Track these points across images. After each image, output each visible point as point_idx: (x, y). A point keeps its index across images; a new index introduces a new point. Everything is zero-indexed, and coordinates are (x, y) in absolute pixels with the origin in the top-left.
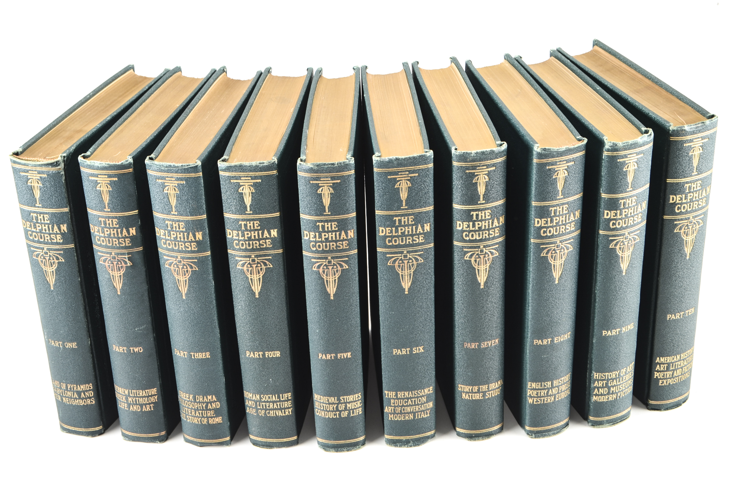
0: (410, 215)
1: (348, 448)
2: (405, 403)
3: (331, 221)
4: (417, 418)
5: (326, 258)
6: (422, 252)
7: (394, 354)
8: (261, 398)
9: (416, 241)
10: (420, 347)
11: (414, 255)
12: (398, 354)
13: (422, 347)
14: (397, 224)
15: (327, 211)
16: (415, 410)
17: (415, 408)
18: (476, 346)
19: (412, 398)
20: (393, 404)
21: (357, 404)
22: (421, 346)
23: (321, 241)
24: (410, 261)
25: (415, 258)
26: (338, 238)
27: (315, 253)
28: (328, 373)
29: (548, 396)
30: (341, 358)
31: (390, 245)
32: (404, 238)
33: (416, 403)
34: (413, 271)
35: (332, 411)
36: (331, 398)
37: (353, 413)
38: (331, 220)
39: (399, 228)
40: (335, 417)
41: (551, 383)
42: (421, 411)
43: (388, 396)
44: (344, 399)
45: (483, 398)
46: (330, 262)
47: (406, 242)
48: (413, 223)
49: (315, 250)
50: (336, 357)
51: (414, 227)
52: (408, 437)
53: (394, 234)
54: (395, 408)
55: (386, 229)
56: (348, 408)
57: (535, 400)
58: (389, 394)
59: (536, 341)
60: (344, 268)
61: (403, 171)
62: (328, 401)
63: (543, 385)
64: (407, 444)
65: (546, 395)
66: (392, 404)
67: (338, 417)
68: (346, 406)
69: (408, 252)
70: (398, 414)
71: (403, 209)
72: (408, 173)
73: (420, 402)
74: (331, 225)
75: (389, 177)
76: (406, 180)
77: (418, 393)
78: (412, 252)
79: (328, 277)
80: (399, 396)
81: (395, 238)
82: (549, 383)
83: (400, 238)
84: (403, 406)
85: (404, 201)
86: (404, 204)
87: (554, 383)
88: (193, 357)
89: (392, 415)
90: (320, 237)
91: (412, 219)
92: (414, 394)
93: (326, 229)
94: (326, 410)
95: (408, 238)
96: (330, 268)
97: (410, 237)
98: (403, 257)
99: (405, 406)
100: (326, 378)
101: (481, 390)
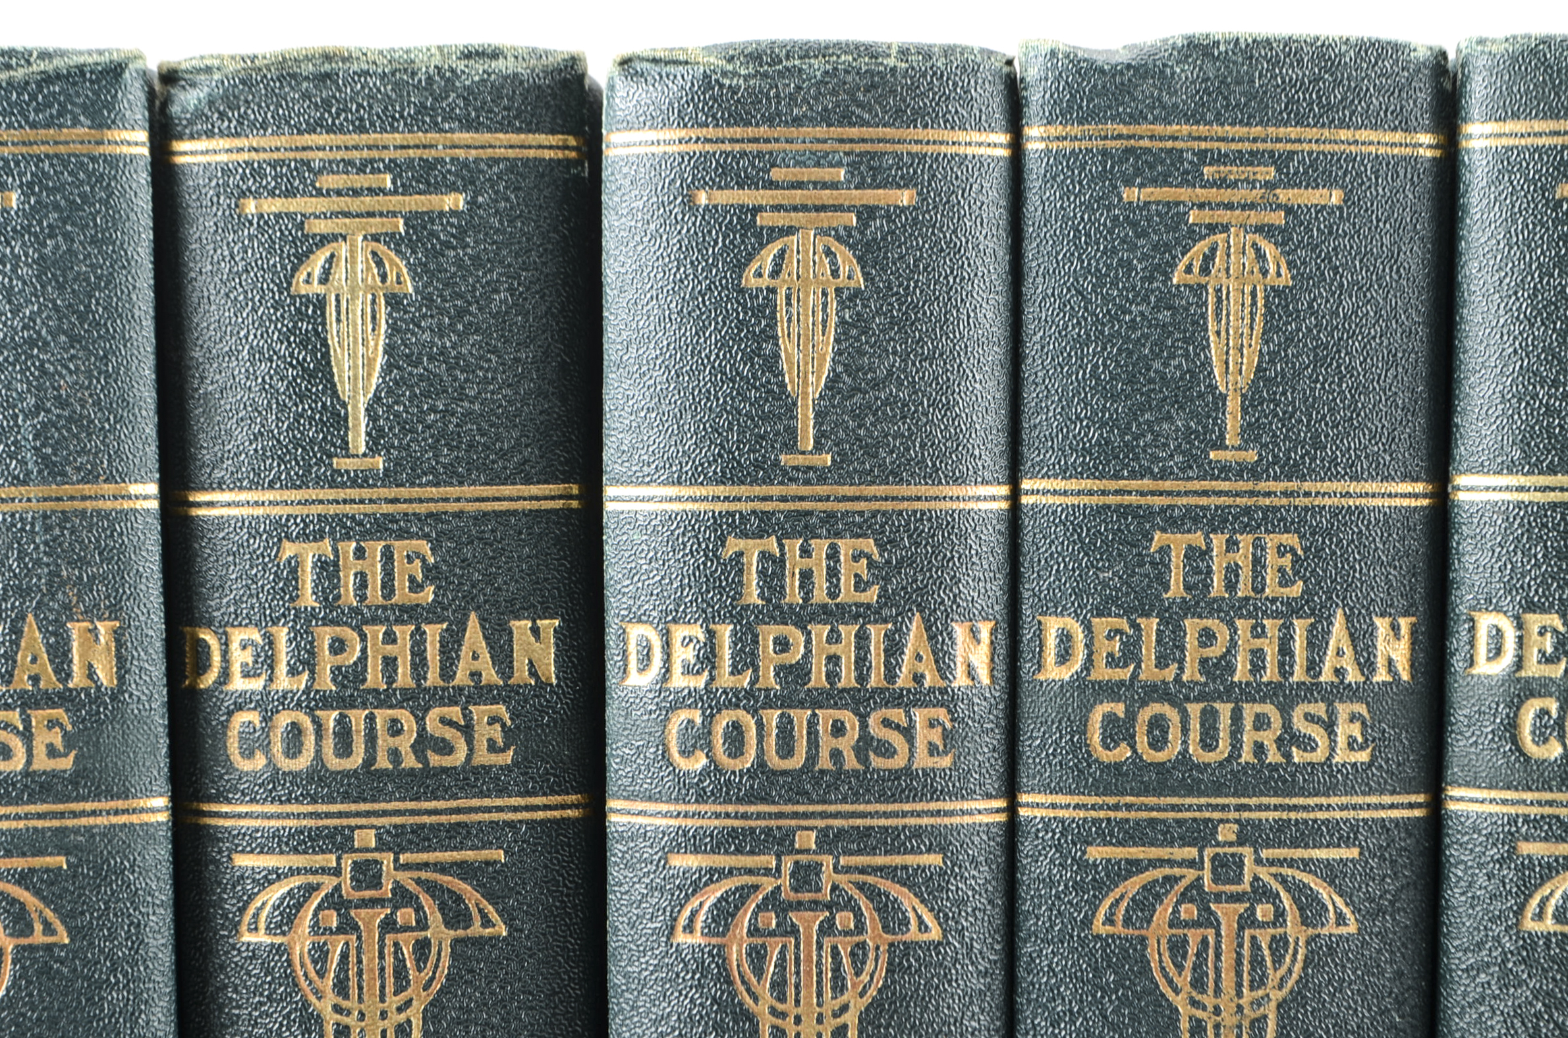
0: (1271, 519)
3: (833, 525)
5: (782, 842)
6: (1354, 853)
9: (1307, 744)
11: (1291, 863)
14: (1176, 589)
15: (807, 437)
23: (750, 694)
24: (1263, 911)
25: (1299, 891)
26: (875, 680)
27: (701, 798)
31: (1118, 766)
32: (1225, 710)
34: (1277, 996)
38: (830, 516)
39: (1192, 626)
46: (805, 876)
47: (1236, 745)
48: (1297, 589)
49: (705, 773)
51: (1300, 627)
53: (1149, 671)
55: (1088, 628)
60: (913, 933)
61: (1240, 158)
69: (1249, 834)
71: (1225, 471)
72: (1270, 173)
74: (833, 555)
75: (1131, 194)
76: (1259, 229)
78: (1281, 834)
79: (788, 1006)
81: (1156, 708)
83: (1194, 709)
85: (1233, 404)
86: (1233, 421)
90: (746, 658)
91: (1287, 561)
93: (793, 595)
95: (1249, 711)
96: (809, 923)
97: (1269, 709)
98: (1207, 876)
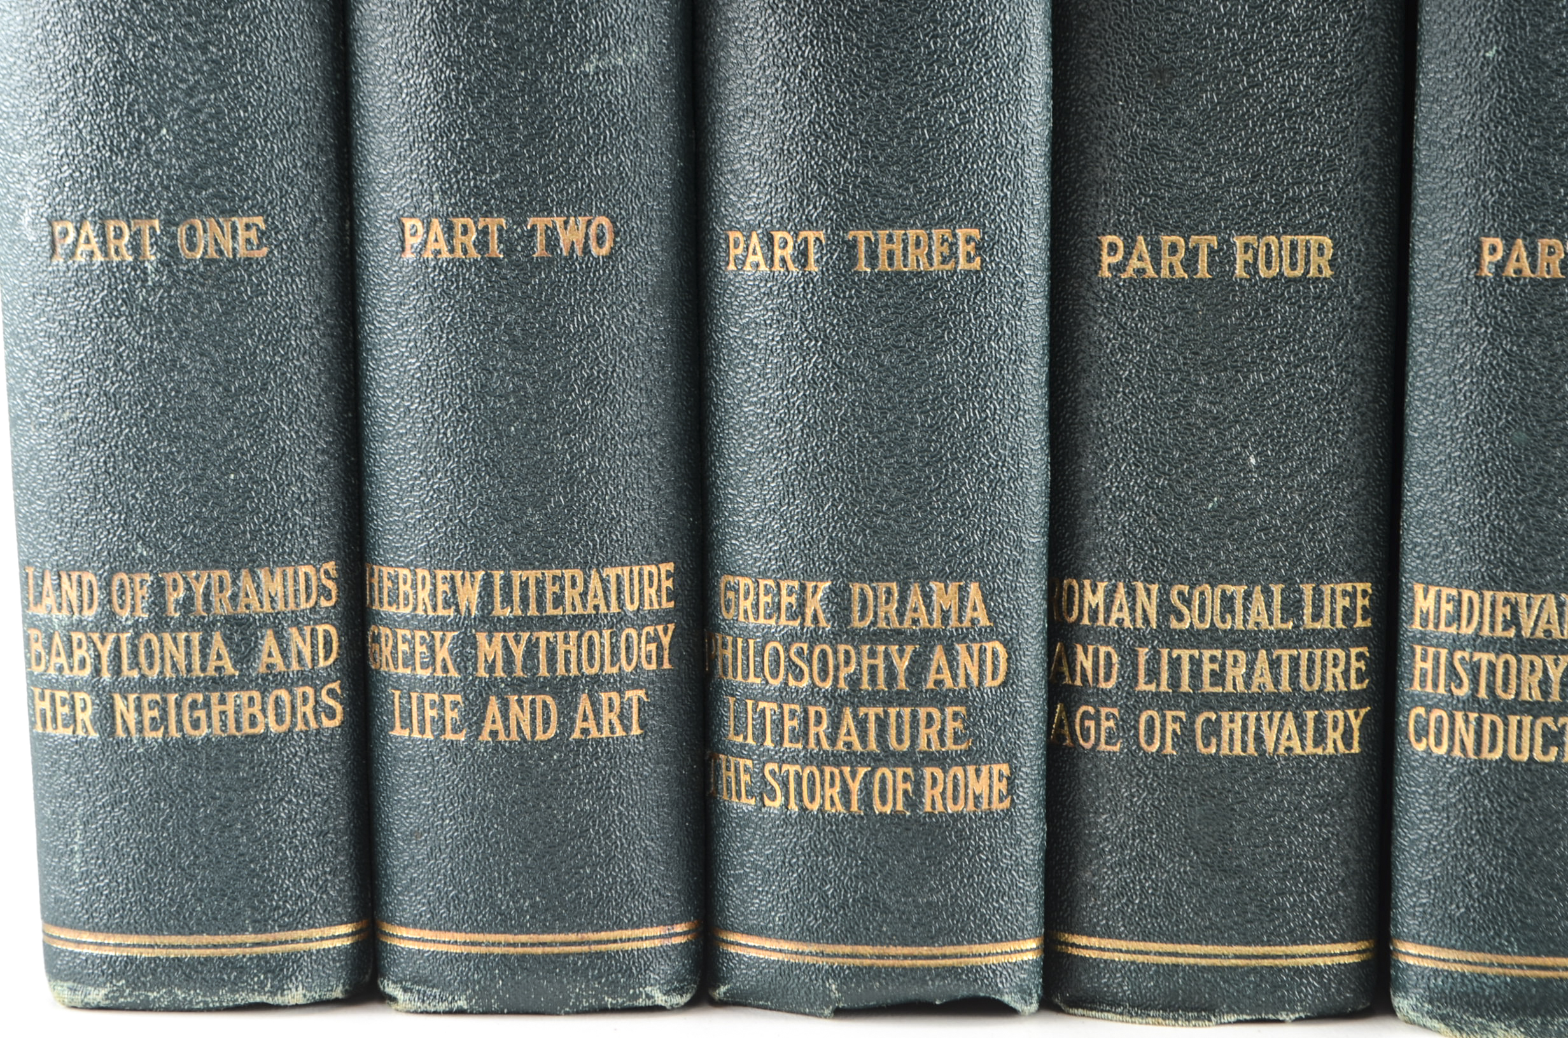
8: (1166, 609)
35: (1535, 709)
36: (1537, 600)
40: (1552, 757)
62: (1514, 621)
88: (863, 266)
94: (1494, 704)
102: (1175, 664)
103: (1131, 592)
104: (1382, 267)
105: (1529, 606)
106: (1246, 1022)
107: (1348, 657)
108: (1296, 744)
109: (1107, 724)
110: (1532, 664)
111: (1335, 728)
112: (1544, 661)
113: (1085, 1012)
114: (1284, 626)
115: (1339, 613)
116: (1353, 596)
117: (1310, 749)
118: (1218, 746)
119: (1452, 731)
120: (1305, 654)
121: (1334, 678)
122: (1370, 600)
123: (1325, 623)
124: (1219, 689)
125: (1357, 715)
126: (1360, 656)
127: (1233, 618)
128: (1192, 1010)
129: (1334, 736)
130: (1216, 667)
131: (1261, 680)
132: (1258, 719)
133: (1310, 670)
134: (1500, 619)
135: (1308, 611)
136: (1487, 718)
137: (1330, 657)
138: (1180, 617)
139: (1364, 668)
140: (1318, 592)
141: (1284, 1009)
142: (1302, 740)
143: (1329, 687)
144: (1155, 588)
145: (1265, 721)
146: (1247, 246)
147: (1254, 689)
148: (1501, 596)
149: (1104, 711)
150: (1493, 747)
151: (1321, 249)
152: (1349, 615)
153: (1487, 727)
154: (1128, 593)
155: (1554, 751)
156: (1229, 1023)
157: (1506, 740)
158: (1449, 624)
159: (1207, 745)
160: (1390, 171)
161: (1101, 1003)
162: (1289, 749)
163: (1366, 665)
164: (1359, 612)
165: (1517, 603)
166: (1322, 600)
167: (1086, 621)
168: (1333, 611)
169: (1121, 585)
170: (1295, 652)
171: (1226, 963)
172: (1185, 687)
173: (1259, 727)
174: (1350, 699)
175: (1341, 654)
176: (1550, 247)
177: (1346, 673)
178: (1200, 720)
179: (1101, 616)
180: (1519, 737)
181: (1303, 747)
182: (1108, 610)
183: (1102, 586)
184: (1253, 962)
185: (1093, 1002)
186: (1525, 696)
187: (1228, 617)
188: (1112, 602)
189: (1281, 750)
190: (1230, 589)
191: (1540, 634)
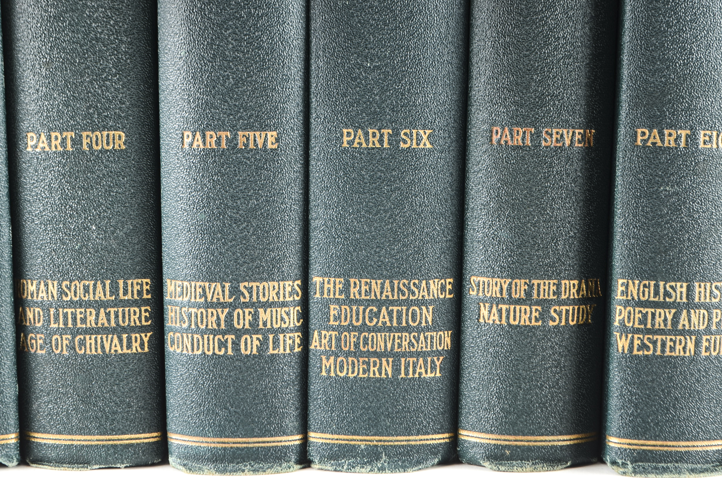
1: (256, 466)
2: (371, 320)
4: (403, 375)
7: (345, 145)
8: (62, 293)
10: (421, 132)
12: (356, 145)
13: (428, 132)
16: (400, 346)
17: (400, 338)
18: (528, 137)
19: (392, 303)
20: (335, 319)
21: (288, 314)
22: (424, 128)
28: (208, 197)
29: (675, 331)
30: (246, 145)
33: (404, 324)
35: (214, 332)
36: (213, 285)
37: (276, 342)
40: (222, 353)
41: (688, 287)
42: (418, 354)
43: (322, 293)
44: (250, 290)
45: (540, 323)
50: (232, 142)
52: (374, 440)
54: (340, 333)
56: (261, 326)
57: (637, 342)
58: (326, 286)
59: (643, 134)
62: (204, 294)
63: (662, 290)
64: (370, 463)
65: (669, 327)
66: (332, 323)
67: (230, 352)
68: (256, 316)
70: (348, 354)
73: (414, 321)
77: (409, 289)
80: (353, 291)
82: (682, 288)
84: (364, 328)
87: (697, 290)
89: (332, 359)
92: (399, 289)
94: (198, 330)
99: (369, 330)
100: (201, 216)
101: (535, 296)
102: (65, 316)
103: (46, 285)
104: (148, 144)
105: (209, 288)
106: (103, 468)
107: (140, 311)
108: (118, 348)
109: (40, 342)
110: (212, 313)
111: (136, 341)
112: (217, 311)
113: (38, 466)
114: (111, 298)
115: (135, 292)
116: (142, 285)
117: (125, 351)
118: (85, 350)
119: (183, 342)
120: (121, 310)
121: (134, 320)
122: (150, 287)
123: (129, 297)
124: (84, 326)
125: (146, 336)
126: (146, 311)
127: (89, 295)
128: (80, 464)
129: (136, 345)
130: (82, 316)
131: (102, 321)
132: (102, 338)
133: (124, 317)
134: (198, 294)
135: (121, 292)
136: (195, 336)
137: (132, 311)
138: (67, 295)
139: (148, 316)
140: (126, 284)
141: (118, 463)
142: (122, 347)
143: (132, 324)
144: (55, 283)
145: (105, 339)
146: (88, 136)
147: (99, 325)
148: (198, 284)
149: (39, 336)
150: (198, 349)
151: (120, 137)
152: (140, 293)
153: (195, 340)
154: (45, 285)
155: (223, 350)
156: (96, 469)
157: (203, 347)
158: (179, 297)
159: (81, 349)
160: (149, 104)
161: (44, 462)
162: (116, 351)
163: (149, 314)
164: (145, 292)
165: (205, 287)
166: (127, 287)
167: (29, 298)
168: (132, 291)
169: (42, 282)
170: (116, 309)
171: (93, 443)
172: (70, 325)
173: (102, 342)
174: (142, 329)
175: (137, 310)
176: (211, 135)
177: (140, 318)
178: (77, 338)
179: (35, 295)
180: (208, 344)
181: (122, 350)
182: (38, 293)
183: (35, 282)
184: (105, 443)
185: (41, 461)
186: (210, 327)
187: (87, 295)
188: (39, 289)
189: (112, 351)
190: (87, 283)
191: (215, 300)
